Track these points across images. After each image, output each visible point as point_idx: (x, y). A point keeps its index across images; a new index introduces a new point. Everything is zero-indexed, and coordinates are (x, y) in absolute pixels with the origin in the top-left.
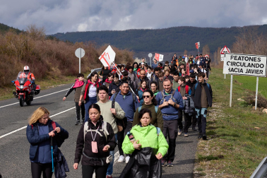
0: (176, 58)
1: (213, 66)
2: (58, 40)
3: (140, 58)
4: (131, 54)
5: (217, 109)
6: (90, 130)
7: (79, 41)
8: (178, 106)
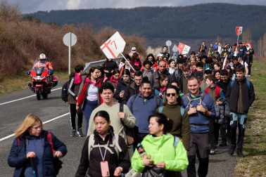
0: (206, 48)
1: (257, 59)
2: (39, 22)
3: (154, 47)
4: (141, 41)
5: (262, 119)
6: (98, 146)
7: (70, 23)
8: (210, 113)
